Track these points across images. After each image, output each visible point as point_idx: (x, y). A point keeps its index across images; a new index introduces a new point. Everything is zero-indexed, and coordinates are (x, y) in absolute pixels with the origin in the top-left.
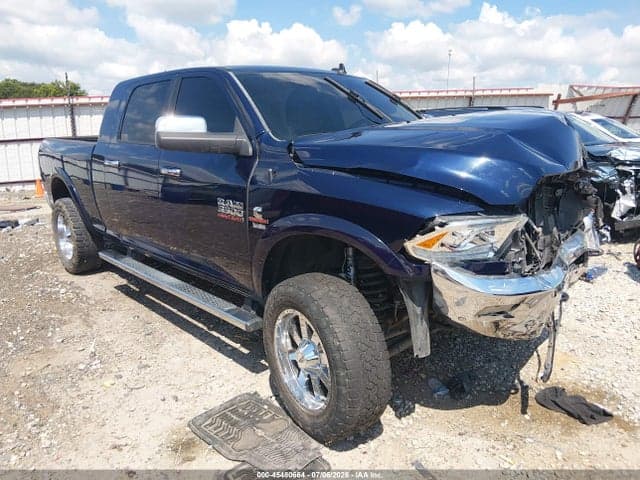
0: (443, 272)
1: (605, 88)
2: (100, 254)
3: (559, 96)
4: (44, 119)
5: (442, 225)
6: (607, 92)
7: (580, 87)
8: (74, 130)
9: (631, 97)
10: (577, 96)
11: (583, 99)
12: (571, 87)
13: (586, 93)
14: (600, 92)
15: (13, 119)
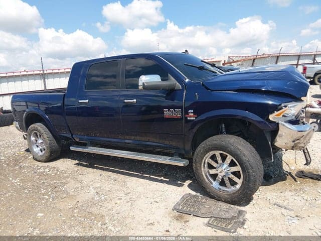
0: (284, 125)
1: (242, 57)
2: (71, 147)
3: (225, 61)
4: (23, 82)
5: (285, 107)
6: (243, 58)
7: (232, 57)
8: (45, 87)
9: (252, 60)
10: (232, 61)
11: (234, 62)
12: (229, 57)
13: (235, 59)
14: (240, 58)
15: (13, 82)
